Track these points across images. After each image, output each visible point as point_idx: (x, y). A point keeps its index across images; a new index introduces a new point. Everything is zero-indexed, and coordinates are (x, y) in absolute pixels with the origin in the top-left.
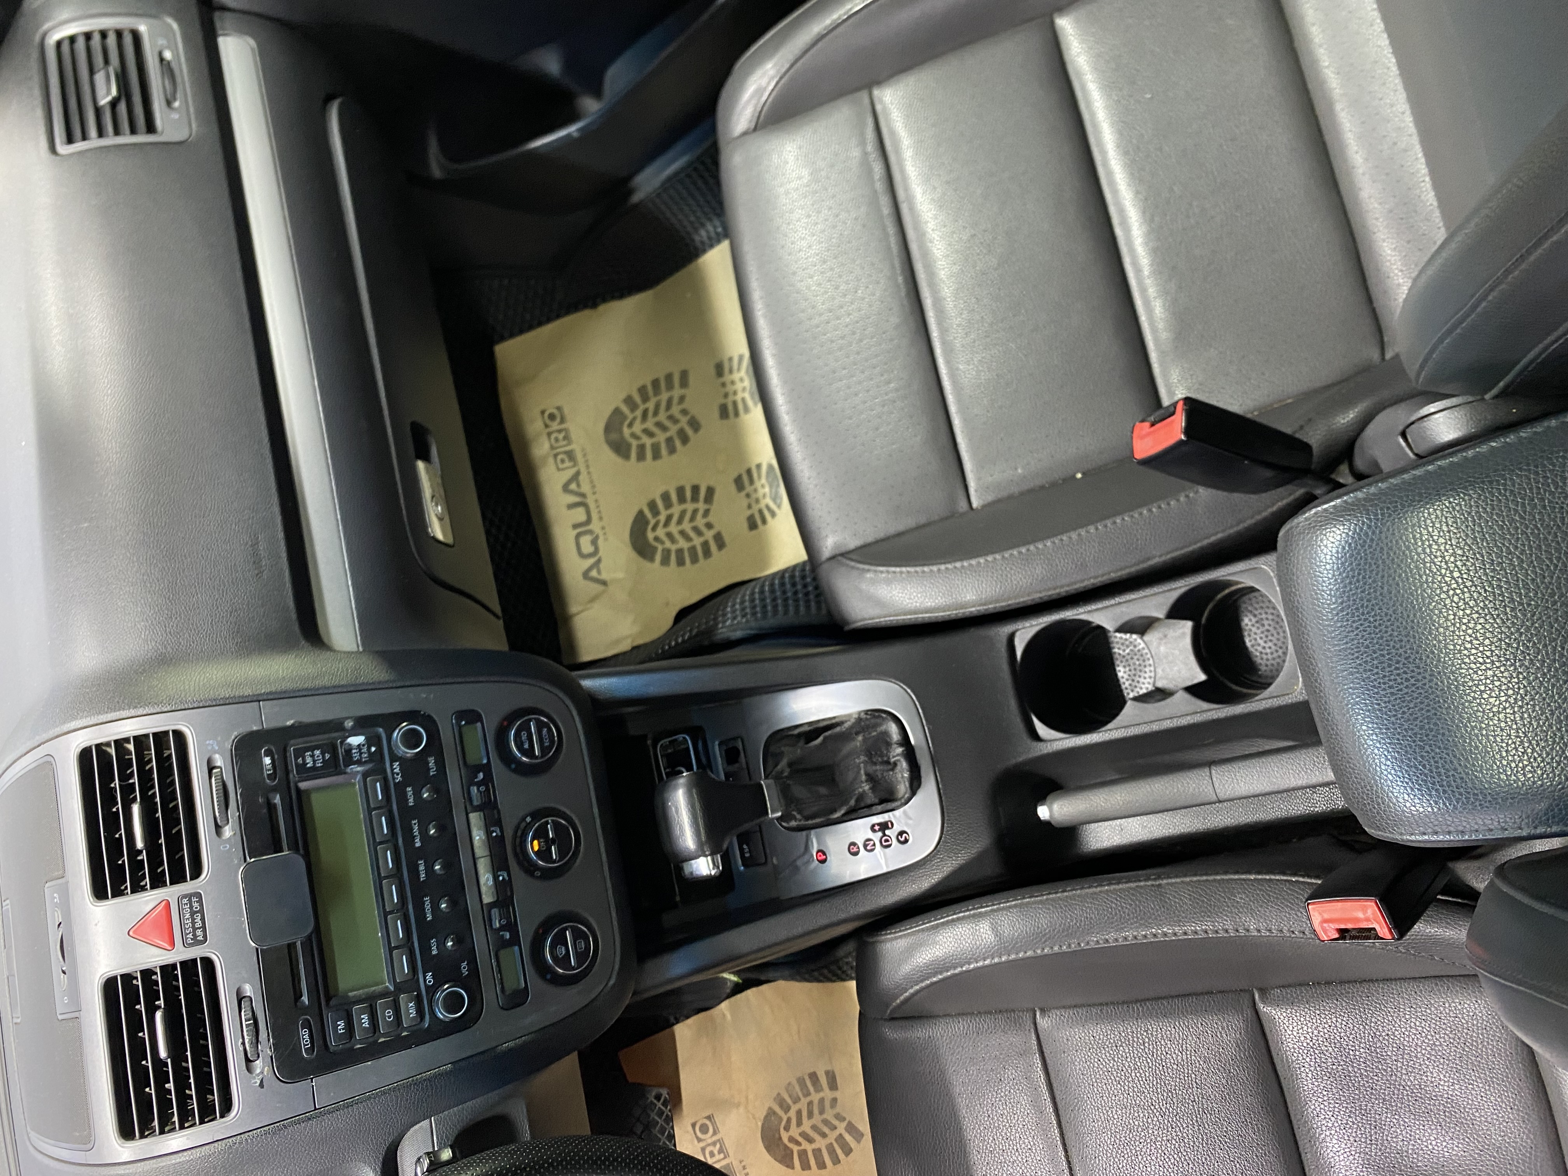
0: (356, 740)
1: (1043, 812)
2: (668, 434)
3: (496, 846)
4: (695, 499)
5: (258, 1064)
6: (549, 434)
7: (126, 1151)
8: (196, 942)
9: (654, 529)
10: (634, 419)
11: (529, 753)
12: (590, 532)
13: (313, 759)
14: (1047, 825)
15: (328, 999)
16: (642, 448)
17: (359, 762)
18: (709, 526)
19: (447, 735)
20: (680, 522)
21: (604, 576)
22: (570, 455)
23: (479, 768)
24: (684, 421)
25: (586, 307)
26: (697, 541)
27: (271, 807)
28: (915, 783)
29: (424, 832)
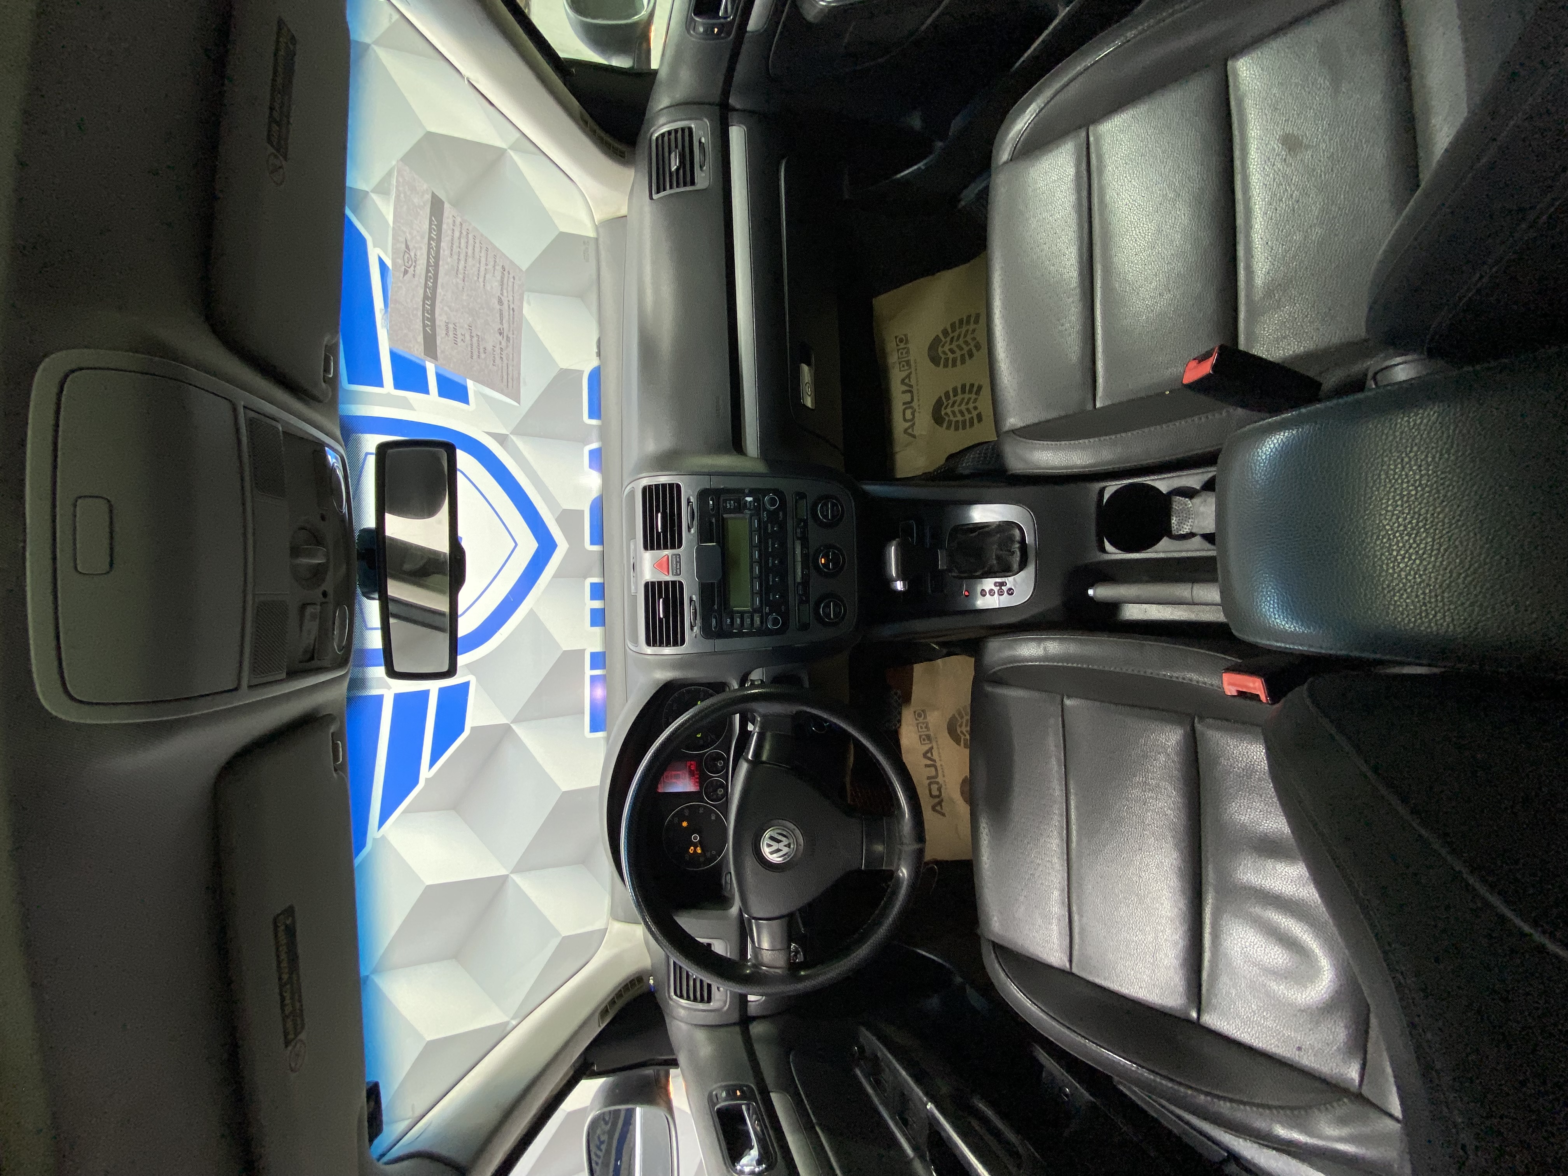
0: (749, 499)
1: (1091, 592)
2: (963, 352)
3: (805, 557)
4: (970, 392)
5: (695, 628)
6: (898, 350)
7: (649, 650)
8: (677, 575)
9: (946, 408)
10: (946, 342)
11: (826, 517)
12: (911, 407)
13: (730, 505)
14: (1091, 599)
15: (725, 609)
16: (947, 360)
17: (750, 509)
18: (975, 408)
19: (790, 503)
20: (960, 405)
21: (915, 433)
22: (908, 362)
23: (801, 520)
24: (972, 344)
25: (928, 275)
26: (967, 416)
27: (711, 523)
28: (1023, 565)
29: (773, 545)
